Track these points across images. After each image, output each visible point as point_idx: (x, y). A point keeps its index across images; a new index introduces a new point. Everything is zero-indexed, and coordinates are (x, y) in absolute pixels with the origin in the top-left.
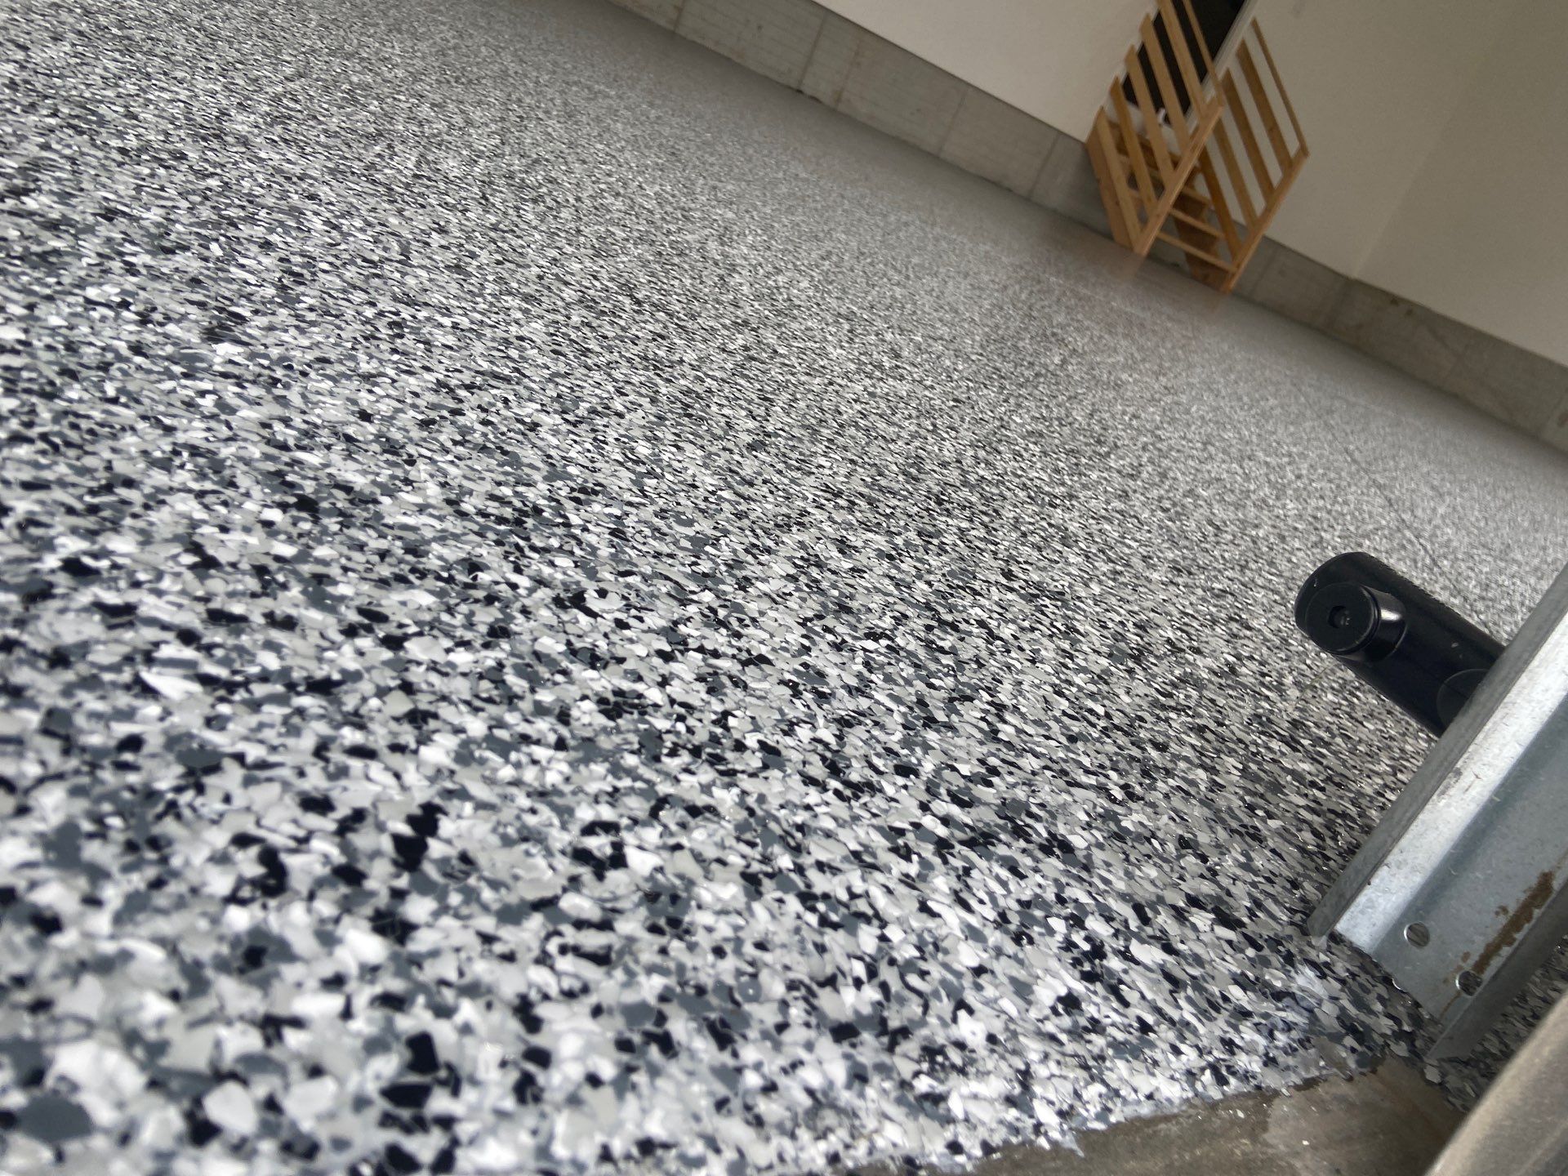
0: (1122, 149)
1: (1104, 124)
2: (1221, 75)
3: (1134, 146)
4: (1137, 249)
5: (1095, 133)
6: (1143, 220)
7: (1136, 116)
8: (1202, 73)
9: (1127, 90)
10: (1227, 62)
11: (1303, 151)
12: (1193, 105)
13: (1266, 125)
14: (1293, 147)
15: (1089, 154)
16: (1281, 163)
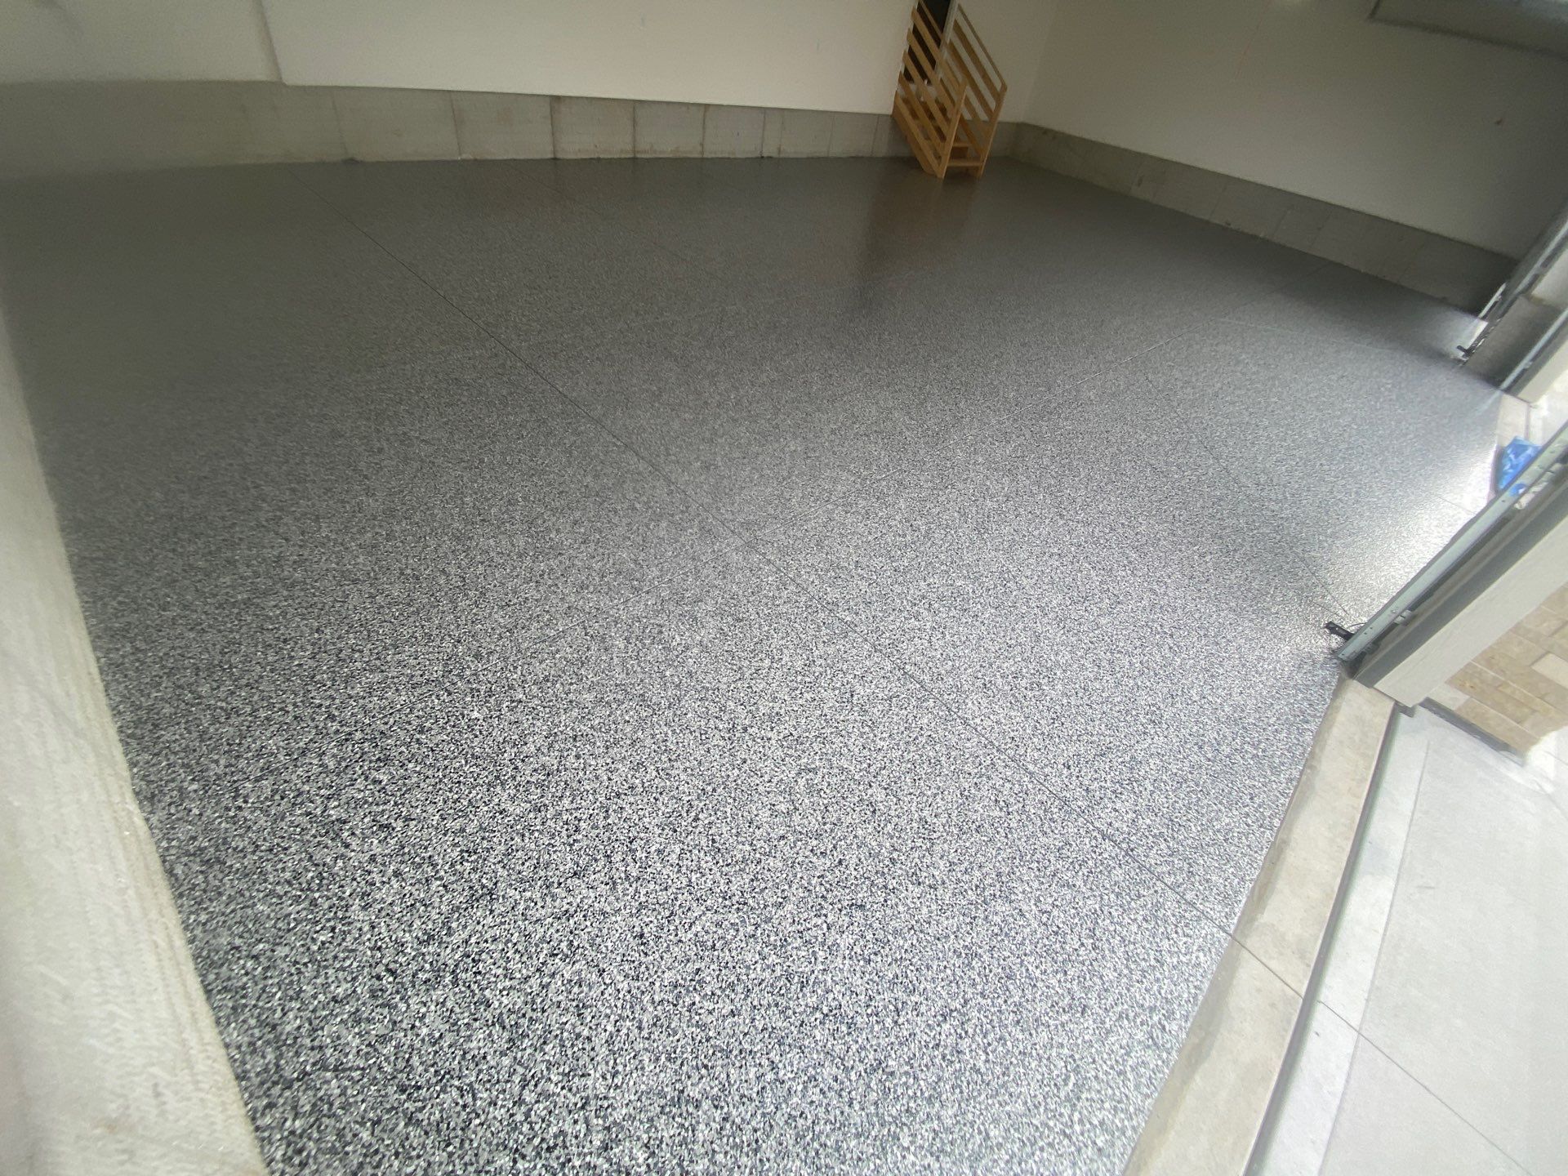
0: (914, 115)
1: (900, 101)
2: (948, 42)
3: (921, 112)
4: (939, 176)
5: (896, 107)
6: (939, 158)
7: (913, 87)
8: (938, 41)
9: (907, 76)
10: (949, 35)
11: (1004, 87)
12: (937, 61)
13: (979, 72)
14: (998, 86)
15: (895, 119)
16: (994, 96)
